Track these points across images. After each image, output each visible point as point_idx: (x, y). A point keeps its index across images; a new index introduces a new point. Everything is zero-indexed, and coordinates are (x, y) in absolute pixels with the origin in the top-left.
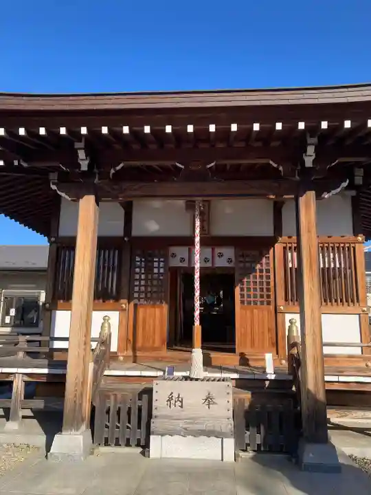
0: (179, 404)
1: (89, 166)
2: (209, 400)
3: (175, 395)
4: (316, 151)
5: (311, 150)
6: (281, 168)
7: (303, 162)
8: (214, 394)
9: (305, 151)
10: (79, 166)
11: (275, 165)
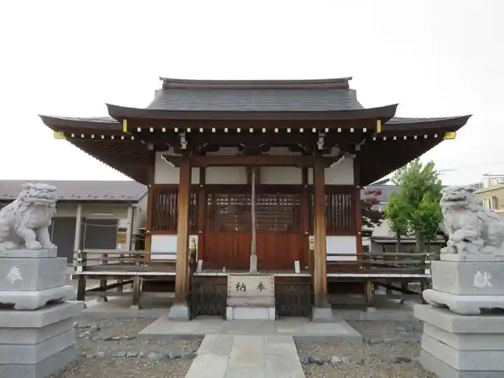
0: (243, 289)
1: (187, 146)
2: (261, 286)
3: (241, 284)
4: (324, 140)
5: (321, 140)
6: (305, 148)
7: (317, 146)
8: (263, 283)
9: (318, 140)
10: (181, 146)
11: (301, 146)
